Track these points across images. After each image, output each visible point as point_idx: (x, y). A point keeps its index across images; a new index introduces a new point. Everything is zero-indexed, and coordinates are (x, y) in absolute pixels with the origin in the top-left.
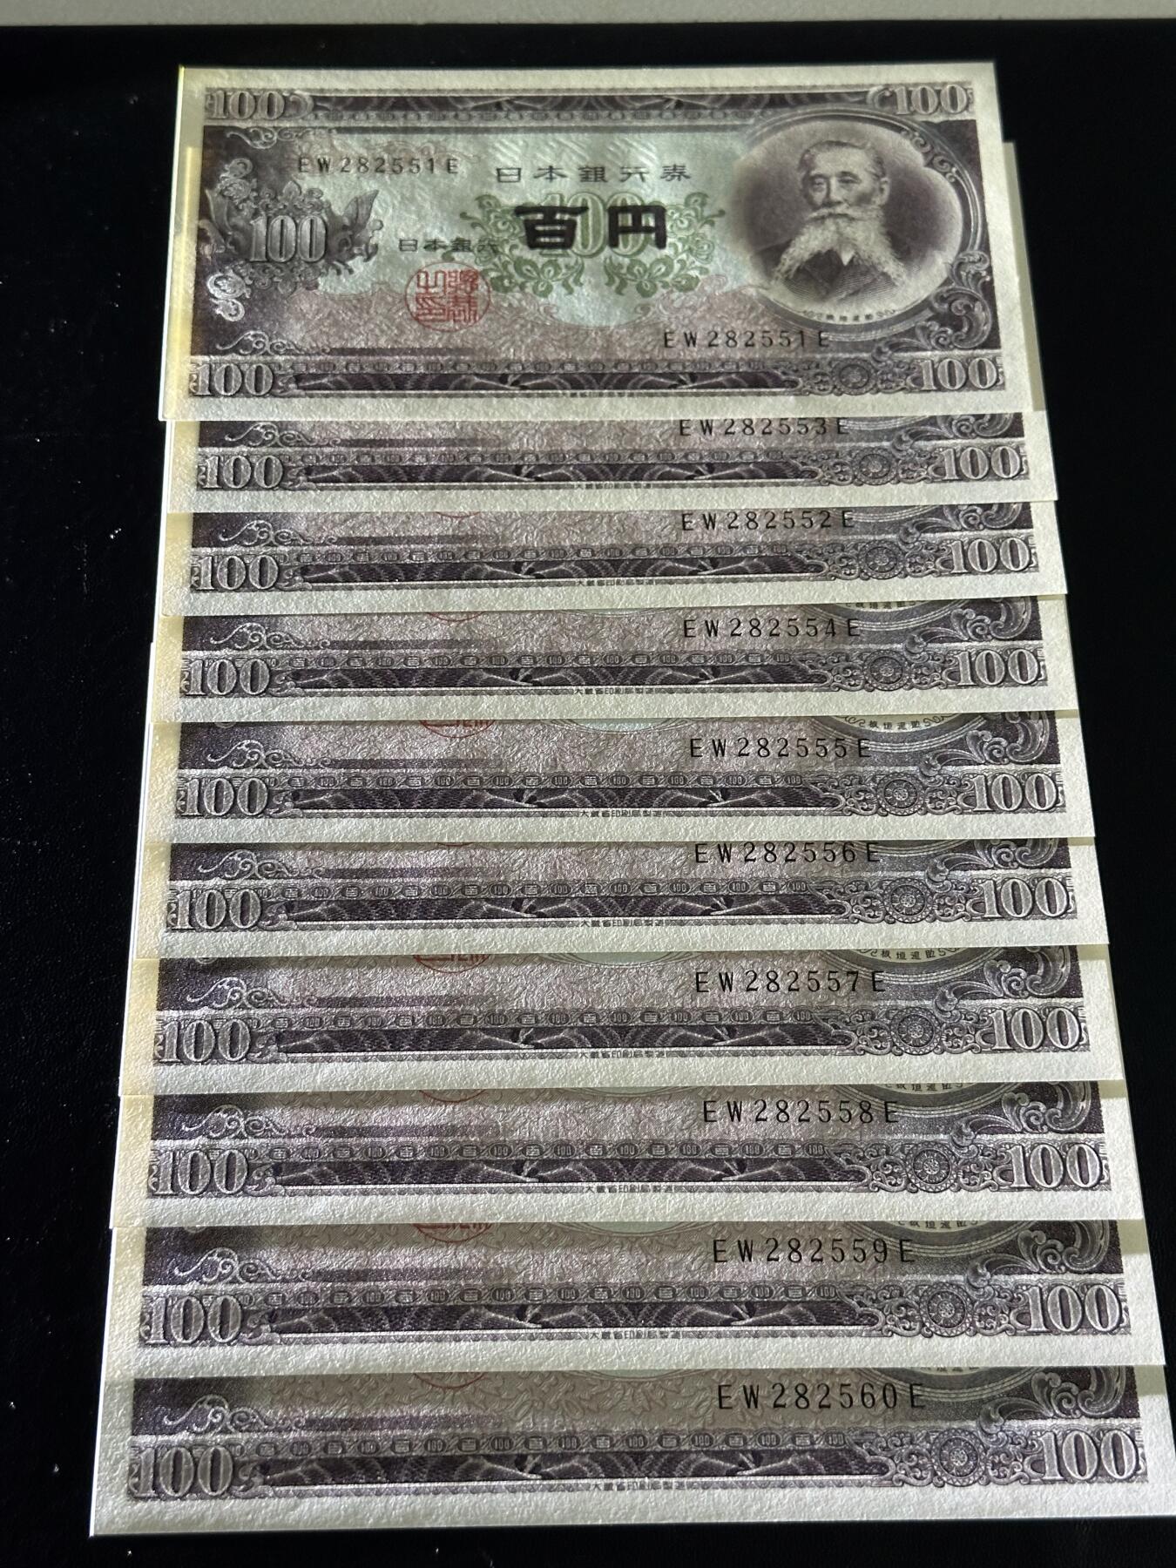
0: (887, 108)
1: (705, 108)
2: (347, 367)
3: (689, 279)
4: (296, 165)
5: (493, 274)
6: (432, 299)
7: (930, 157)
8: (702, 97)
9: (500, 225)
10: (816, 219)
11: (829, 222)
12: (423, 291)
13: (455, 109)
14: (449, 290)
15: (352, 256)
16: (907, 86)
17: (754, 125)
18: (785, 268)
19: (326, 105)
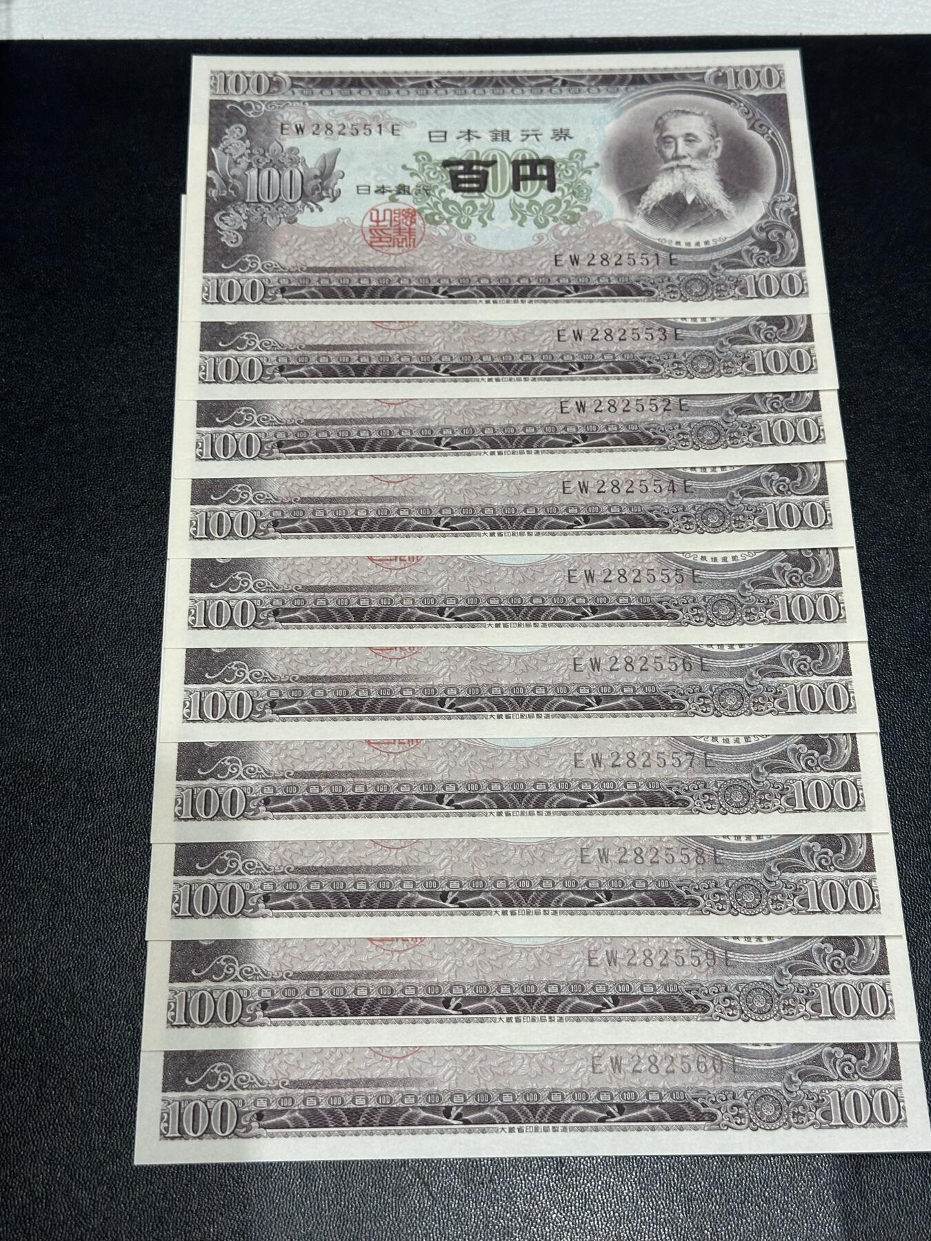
0: (720, 85)
1: (584, 85)
2: (319, 281)
3: (573, 214)
4: (279, 130)
5: (428, 212)
6: (381, 230)
7: (752, 121)
8: (582, 77)
9: (431, 175)
10: (666, 170)
11: (677, 172)
12: (375, 224)
13: (398, 87)
14: (394, 224)
15: (322, 198)
16: (734, 68)
17: (620, 98)
18: (644, 206)
19: (301, 84)
